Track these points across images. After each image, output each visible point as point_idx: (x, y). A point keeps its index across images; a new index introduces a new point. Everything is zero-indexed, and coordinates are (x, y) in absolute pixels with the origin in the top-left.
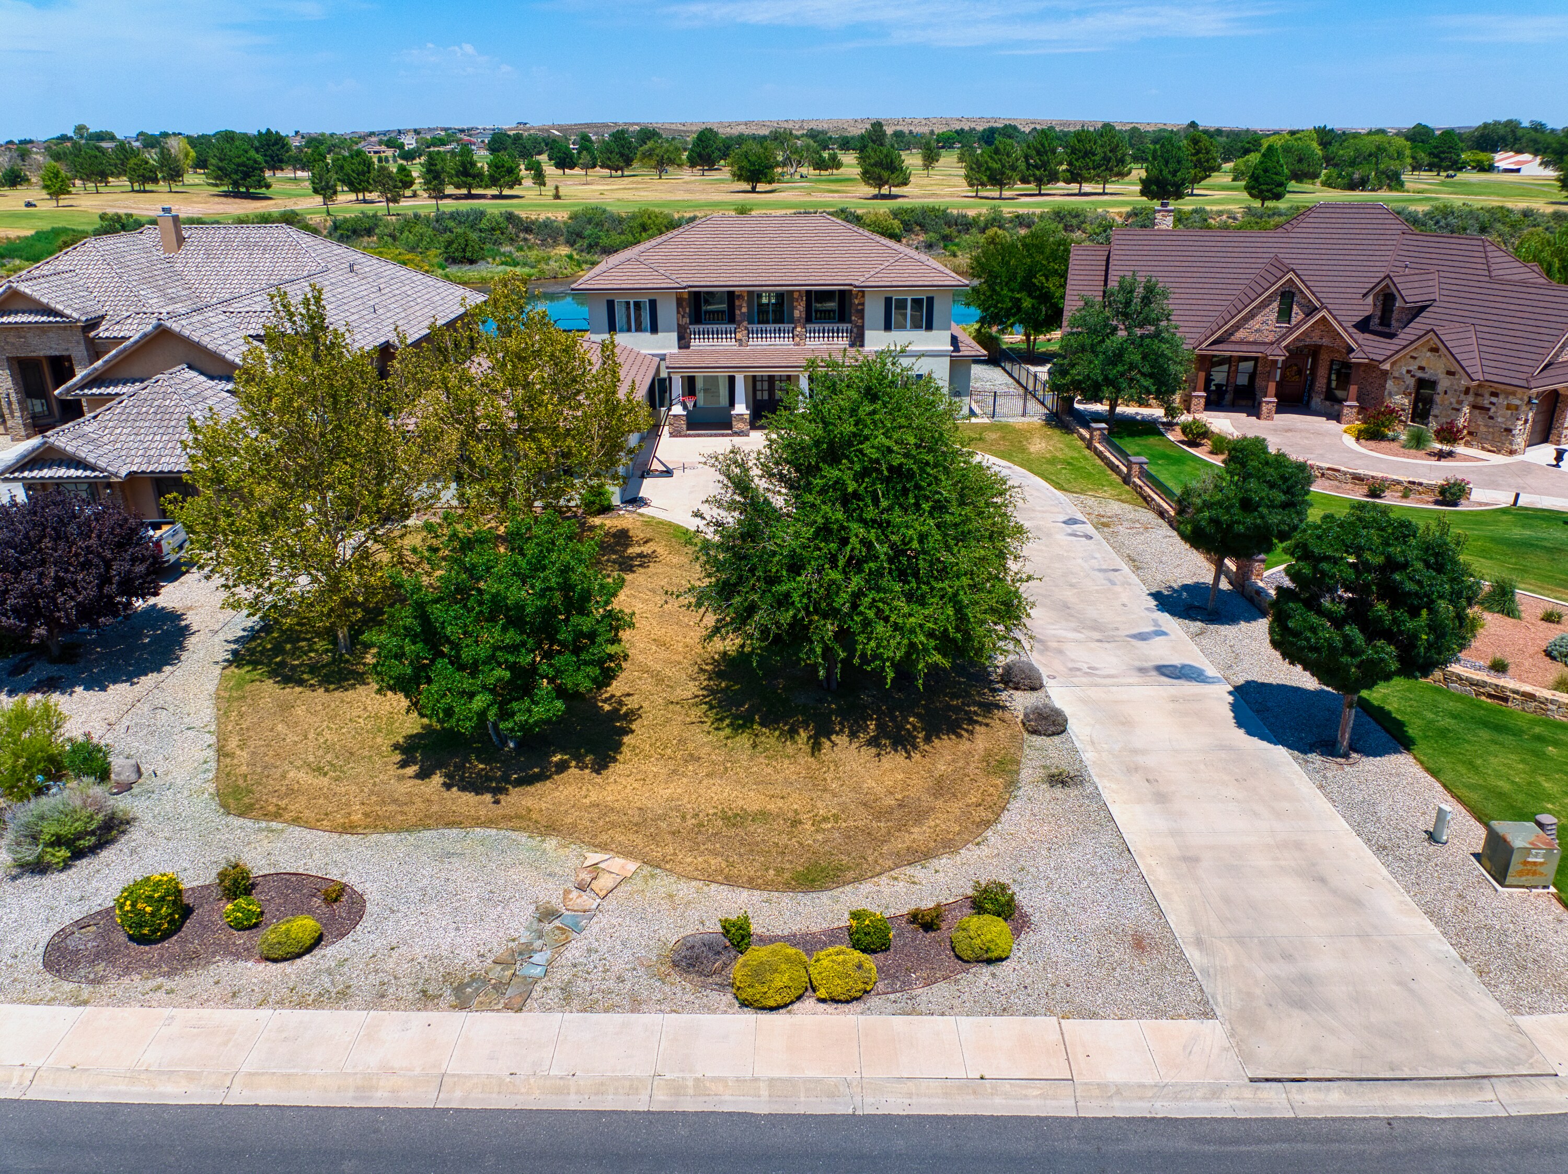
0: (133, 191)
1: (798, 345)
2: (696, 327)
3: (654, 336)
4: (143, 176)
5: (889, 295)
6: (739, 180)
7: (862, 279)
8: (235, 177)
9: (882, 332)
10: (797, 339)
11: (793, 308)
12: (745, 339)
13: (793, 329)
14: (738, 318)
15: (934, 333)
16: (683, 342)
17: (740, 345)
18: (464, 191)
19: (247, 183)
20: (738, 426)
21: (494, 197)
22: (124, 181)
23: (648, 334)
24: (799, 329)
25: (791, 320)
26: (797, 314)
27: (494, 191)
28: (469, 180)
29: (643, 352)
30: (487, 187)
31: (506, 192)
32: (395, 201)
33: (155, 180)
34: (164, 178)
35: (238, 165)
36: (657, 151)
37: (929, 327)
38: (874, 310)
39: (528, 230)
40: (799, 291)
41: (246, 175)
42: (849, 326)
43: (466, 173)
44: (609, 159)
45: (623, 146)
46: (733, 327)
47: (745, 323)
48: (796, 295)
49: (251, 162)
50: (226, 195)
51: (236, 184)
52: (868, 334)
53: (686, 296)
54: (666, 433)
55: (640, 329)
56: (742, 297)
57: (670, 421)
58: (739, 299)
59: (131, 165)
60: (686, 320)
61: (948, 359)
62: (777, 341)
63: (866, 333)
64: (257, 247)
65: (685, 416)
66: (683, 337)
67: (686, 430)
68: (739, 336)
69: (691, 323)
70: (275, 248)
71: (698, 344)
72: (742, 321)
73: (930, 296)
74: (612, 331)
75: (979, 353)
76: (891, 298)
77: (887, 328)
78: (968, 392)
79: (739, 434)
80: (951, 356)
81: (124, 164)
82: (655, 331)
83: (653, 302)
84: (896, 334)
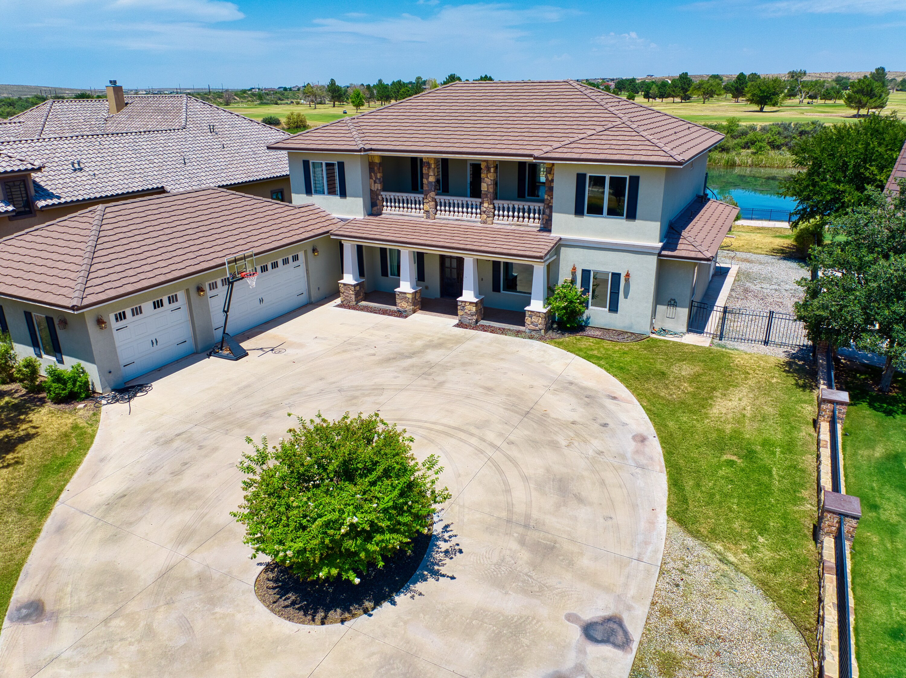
1: (485, 222)
2: (392, 195)
3: (343, 201)
5: (582, 171)
6: (751, 103)
7: (549, 148)
9: (573, 217)
10: (484, 216)
12: (432, 211)
13: (481, 203)
14: (425, 188)
15: (637, 223)
16: (374, 208)
17: (428, 217)
20: (403, 305)
23: (338, 198)
24: (486, 205)
26: (484, 187)
29: (334, 215)
36: (704, 86)
37: (632, 215)
38: (563, 189)
40: (486, 161)
42: (542, 206)
44: (674, 91)
45: (684, 83)
46: (420, 196)
47: (432, 194)
48: (483, 165)
52: (556, 217)
53: (377, 161)
54: (338, 301)
55: (332, 192)
56: (429, 164)
57: (342, 290)
58: (429, 168)
59: (401, 92)
60: (378, 186)
61: (655, 257)
62: (465, 217)
63: (554, 215)
64: (159, 111)
65: (355, 286)
66: (374, 204)
67: (357, 301)
68: (426, 207)
69: (384, 189)
70: (168, 112)
71: (388, 211)
72: (430, 191)
73: (634, 174)
74: (309, 192)
75: (700, 256)
76: (584, 175)
77: (579, 212)
78: (688, 302)
79: (401, 314)
80: (659, 255)
81: (398, 92)
82: (343, 194)
83: (341, 165)
84: (589, 220)
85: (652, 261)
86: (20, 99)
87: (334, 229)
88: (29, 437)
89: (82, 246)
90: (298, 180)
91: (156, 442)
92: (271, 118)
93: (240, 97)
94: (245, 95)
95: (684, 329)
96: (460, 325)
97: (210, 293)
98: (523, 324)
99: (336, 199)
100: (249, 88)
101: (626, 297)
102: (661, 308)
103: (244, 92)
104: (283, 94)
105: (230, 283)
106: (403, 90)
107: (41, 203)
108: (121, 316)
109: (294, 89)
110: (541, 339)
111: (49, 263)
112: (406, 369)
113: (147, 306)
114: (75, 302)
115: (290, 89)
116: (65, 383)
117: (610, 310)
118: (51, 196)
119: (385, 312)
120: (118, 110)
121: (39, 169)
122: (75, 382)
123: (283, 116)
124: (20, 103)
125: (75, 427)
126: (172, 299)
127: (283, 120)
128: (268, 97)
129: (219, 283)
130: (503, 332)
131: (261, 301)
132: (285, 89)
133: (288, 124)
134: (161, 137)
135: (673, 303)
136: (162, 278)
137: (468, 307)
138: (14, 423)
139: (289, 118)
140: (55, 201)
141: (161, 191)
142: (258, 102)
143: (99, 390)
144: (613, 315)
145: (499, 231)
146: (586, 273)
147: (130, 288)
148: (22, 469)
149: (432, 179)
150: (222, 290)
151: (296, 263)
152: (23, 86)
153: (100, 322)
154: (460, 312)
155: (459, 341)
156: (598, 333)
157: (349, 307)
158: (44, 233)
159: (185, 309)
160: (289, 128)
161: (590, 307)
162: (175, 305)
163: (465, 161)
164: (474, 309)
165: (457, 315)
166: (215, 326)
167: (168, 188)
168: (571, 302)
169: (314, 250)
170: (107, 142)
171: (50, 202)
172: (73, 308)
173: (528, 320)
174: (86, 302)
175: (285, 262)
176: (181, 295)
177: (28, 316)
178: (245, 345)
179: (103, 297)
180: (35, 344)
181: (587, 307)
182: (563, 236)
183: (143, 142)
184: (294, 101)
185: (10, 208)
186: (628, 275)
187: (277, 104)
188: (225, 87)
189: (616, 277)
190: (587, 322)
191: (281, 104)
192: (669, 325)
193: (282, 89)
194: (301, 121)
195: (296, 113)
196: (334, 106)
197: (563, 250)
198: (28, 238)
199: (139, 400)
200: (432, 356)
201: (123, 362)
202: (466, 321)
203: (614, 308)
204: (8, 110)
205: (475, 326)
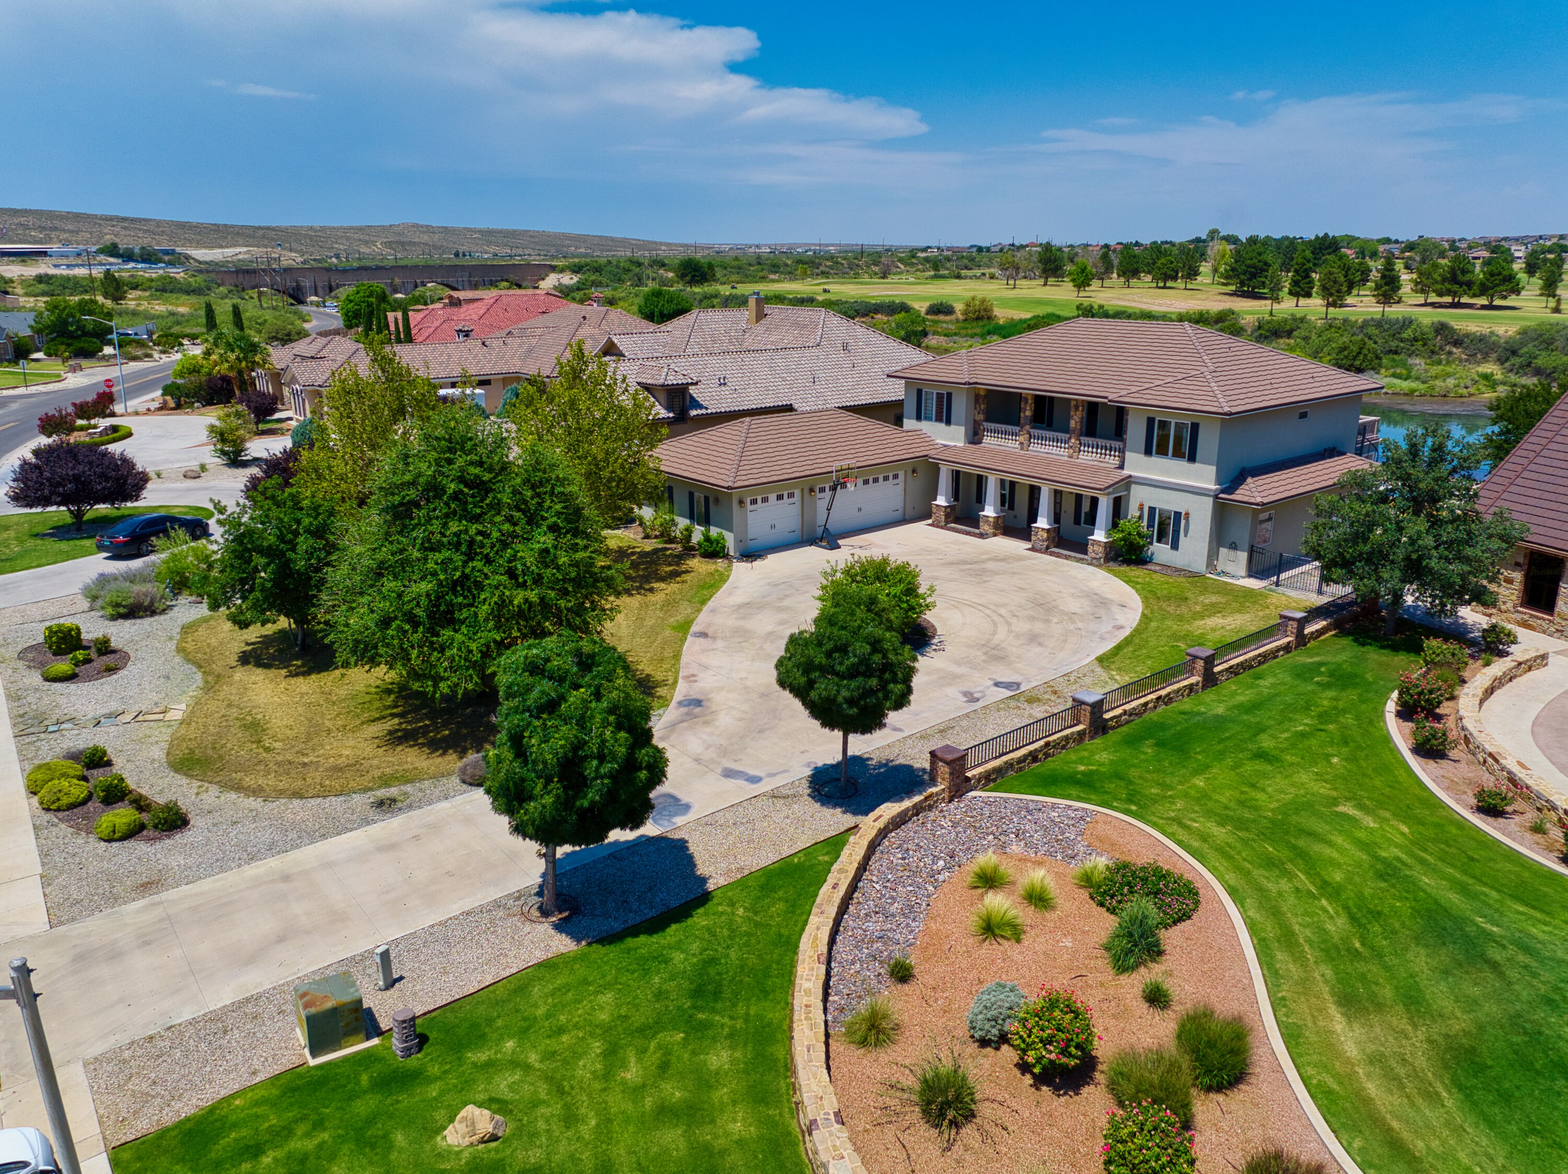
0: (1158, 287)
1: (1071, 457)
2: (993, 426)
3: (947, 428)
4: (1165, 274)
5: (1152, 415)
7: (1124, 392)
8: (1242, 277)
9: (1142, 456)
10: (1071, 451)
11: (1069, 418)
12: (1026, 443)
13: (1069, 439)
14: (1022, 421)
15: (1197, 466)
16: (975, 437)
17: (1022, 449)
18: (1449, 299)
19: (1252, 283)
20: (985, 528)
21: (1483, 307)
22: (1149, 278)
23: (943, 425)
24: (1073, 441)
25: (1066, 430)
26: (1073, 424)
27: (1483, 301)
28: (1456, 287)
29: (938, 441)
30: (1475, 296)
31: (1497, 302)
32: (1334, 305)
33: (1175, 278)
34: (1182, 277)
35: (1249, 266)
37: (1192, 458)
38: (1136, 430)
39: (1457, 343)
40: (1076, 400)
41: (1253, 276)
42: (1117, 444)
43: (1454, 279)
46: (1017, 429)
47: (1027, 427)
48: (1073, 403)
49: (1261, 264)
50: (1233, 294)
51: (1242, 283)
52: (1128, 455)
53: (982, 393)
54: (930, 521)
55: (939, 419)
56: (1026, 399)
57: (934, 510)
58: (1026, 403)
59: (1159, 264)
60: (981, 417)
61: (1211, 499)
62: (1055, 450)
63: (1127, 454)
64: (797, 325)
65: (946, 507)
66: (976, 433)
67: (947, 522)
68: (1021, 439)
69: (987, 420)
70: (805, 326)
71: (989, 441)
72: (1025, 424)
73: (1195, 421)
74: (919, 418)
75: (1252, 500)
76: (1154, 419)
77: (1148, 452)
78: (1247, 546)
79: (982, 536)
80: (1216, 497)
81: (1154, 264)
82: (948, 422)
83: (949, 395)
84: (1156, 460)
85: (1209, 501)
86: (610, 262)
87: (932, 453)
88: (687, 572)
89: (735, 447)
90: (910, 407)
91: (769, 584)
92: (941, 304)
93: (906, 265)
94: (914, 261)
95: (1244, 574)
96: (1033, 549)
97: (820, 495)
98: (1085, 552)
99: (942, 426)
100: (925, 245)
101: (1186, 535)
102: (1223, 551)
103: (913, 253)
104: (973, 260)
105: (834, 489)
106: (1163, 260)
107: (693, 413)
108: (754, 502)
109: (993, 249)
110: (1099, 566)
111: (711, 458)
112: (962, 570)
113: (772, 497)
114: (730, 484)
115: (988, 250)
116: (712, 543)
117: (1172, 548)
118: (700, 407)
119: (968, 533)
120: (757, 322)
121: (696, 384)
122: (718, 543)
123: (959, 299)
124: (609, 268)
125: (717, 571)
126: (791, 495)
127: (959, 307)
128: (948, 265)
129: (827, 489)
130: (1067, 557)
131: (860, 510)
132: (980, 249)
133: (965, 313)
134: (796, 354)
135: (1234, 547)
136: (787, 476)
137: (1040, 533)
138: (678, 564)
139: (968, 305)
140: (704, 411)
141: (789, 409)
142: (932, 273)
143: (732, 553)
144: (1174, 552)
145: (1079, 465)
146: (1152, 510)
147: (764, 480)
148: (685, 586)
149: (1028, 413)
150: (828, 494)
151: (896, 481)
152: (606, 238)
153: (741, 502)
154: (1033, 538)
155: (1020, 558)
156: (1158, 568)
157: (938, 527)
158: (706, 436)
159: (798, 504)
160: (966, 320)
161: (1155, 544)
162: (791, 500)
163: (1070, 400)
164: (1045, 535)
165: (1030, 540)
166: (819, 523)
167: (796, 406)
168: (1130, 534)
169: (914, 471)
170: (748, 358)
171: (700, 412)
172: (728, 488)
173: (1090, 549)
174: (736, 485)
175: (886, 478)
176: (797, 493)
177: (691, 495)
178: (840, 542)
179: (746, 483)
180: (691, 517)
181: (1151, 543)
182: (1133, 474)
183: (779, 360)
184: (987, 271)
185: (671, 415)
186: (1187, 514)
187: (959, 277)
188: (888, 243)
189: (1178, 515)
190: (1151, 559)
191: (966, 277)
192: (1229, 568)
193: (974, 249)
194: (985, 310)
195: (980, 295)
196: (1045, 284)
197: (1133, 486)
198: (695, 438)
199: (758, 563)
200: (990, 565)
201: (750, 537)
202: (1039, 545)
203: (1175, 546)
204: (593, 278)
205: (1046, 551)
